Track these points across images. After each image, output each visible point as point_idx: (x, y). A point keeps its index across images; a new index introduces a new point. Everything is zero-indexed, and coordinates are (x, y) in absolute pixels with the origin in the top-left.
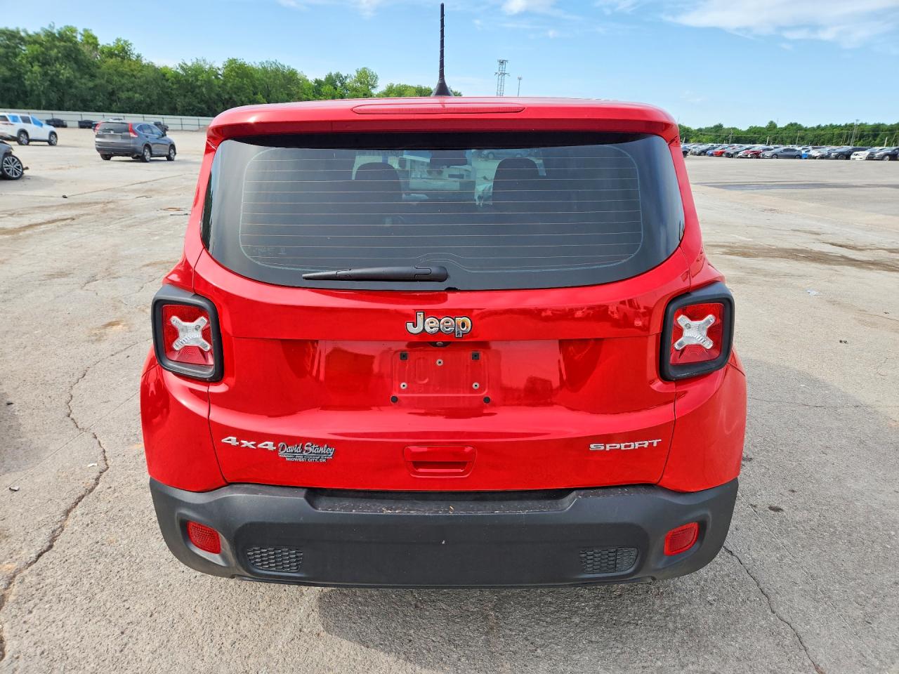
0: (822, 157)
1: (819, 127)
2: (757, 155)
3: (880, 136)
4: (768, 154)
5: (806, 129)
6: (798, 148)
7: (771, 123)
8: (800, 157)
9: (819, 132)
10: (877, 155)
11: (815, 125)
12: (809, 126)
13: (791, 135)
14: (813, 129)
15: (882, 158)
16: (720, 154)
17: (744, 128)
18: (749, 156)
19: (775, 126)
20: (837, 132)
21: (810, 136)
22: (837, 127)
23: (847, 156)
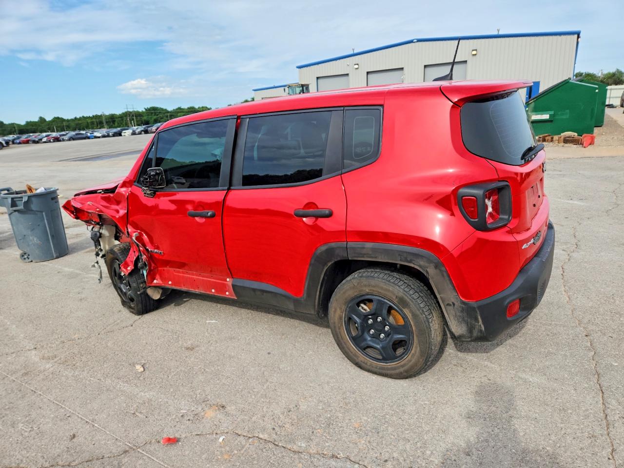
0: (104, 136)
1: (76, 118)
2: (57, 140)
3: (116, 122)
4: (66, 138)
5: (68, 121)
6: (83, 132)
7: (41, 118)
8: (89, 138)
9: (77, 122)
10: (137, 132)
11: (73, 117)
12: (69, 118)
13: (59, 125)
14: (72, 120)
15: (140, 133)
16: (27, 142)
17: (23, 123)
18: (52, 141)
19: (45, 120)
20: (89, 121)
21: (73, 124)
22: (87, 118)
23: (119, 134)
